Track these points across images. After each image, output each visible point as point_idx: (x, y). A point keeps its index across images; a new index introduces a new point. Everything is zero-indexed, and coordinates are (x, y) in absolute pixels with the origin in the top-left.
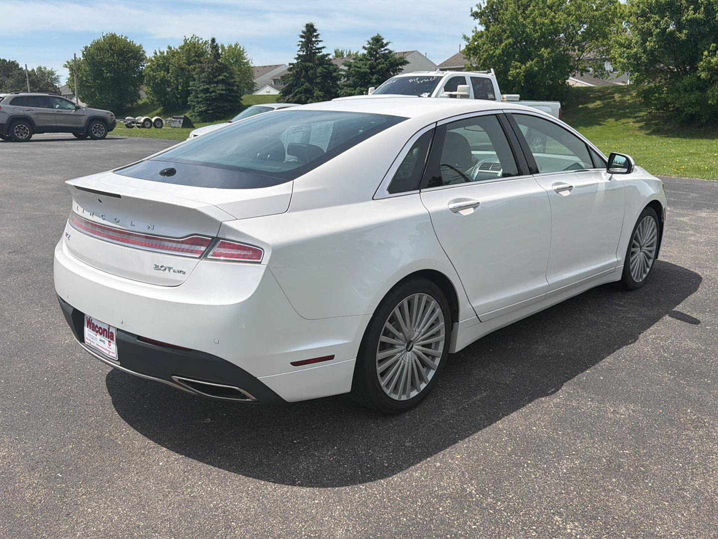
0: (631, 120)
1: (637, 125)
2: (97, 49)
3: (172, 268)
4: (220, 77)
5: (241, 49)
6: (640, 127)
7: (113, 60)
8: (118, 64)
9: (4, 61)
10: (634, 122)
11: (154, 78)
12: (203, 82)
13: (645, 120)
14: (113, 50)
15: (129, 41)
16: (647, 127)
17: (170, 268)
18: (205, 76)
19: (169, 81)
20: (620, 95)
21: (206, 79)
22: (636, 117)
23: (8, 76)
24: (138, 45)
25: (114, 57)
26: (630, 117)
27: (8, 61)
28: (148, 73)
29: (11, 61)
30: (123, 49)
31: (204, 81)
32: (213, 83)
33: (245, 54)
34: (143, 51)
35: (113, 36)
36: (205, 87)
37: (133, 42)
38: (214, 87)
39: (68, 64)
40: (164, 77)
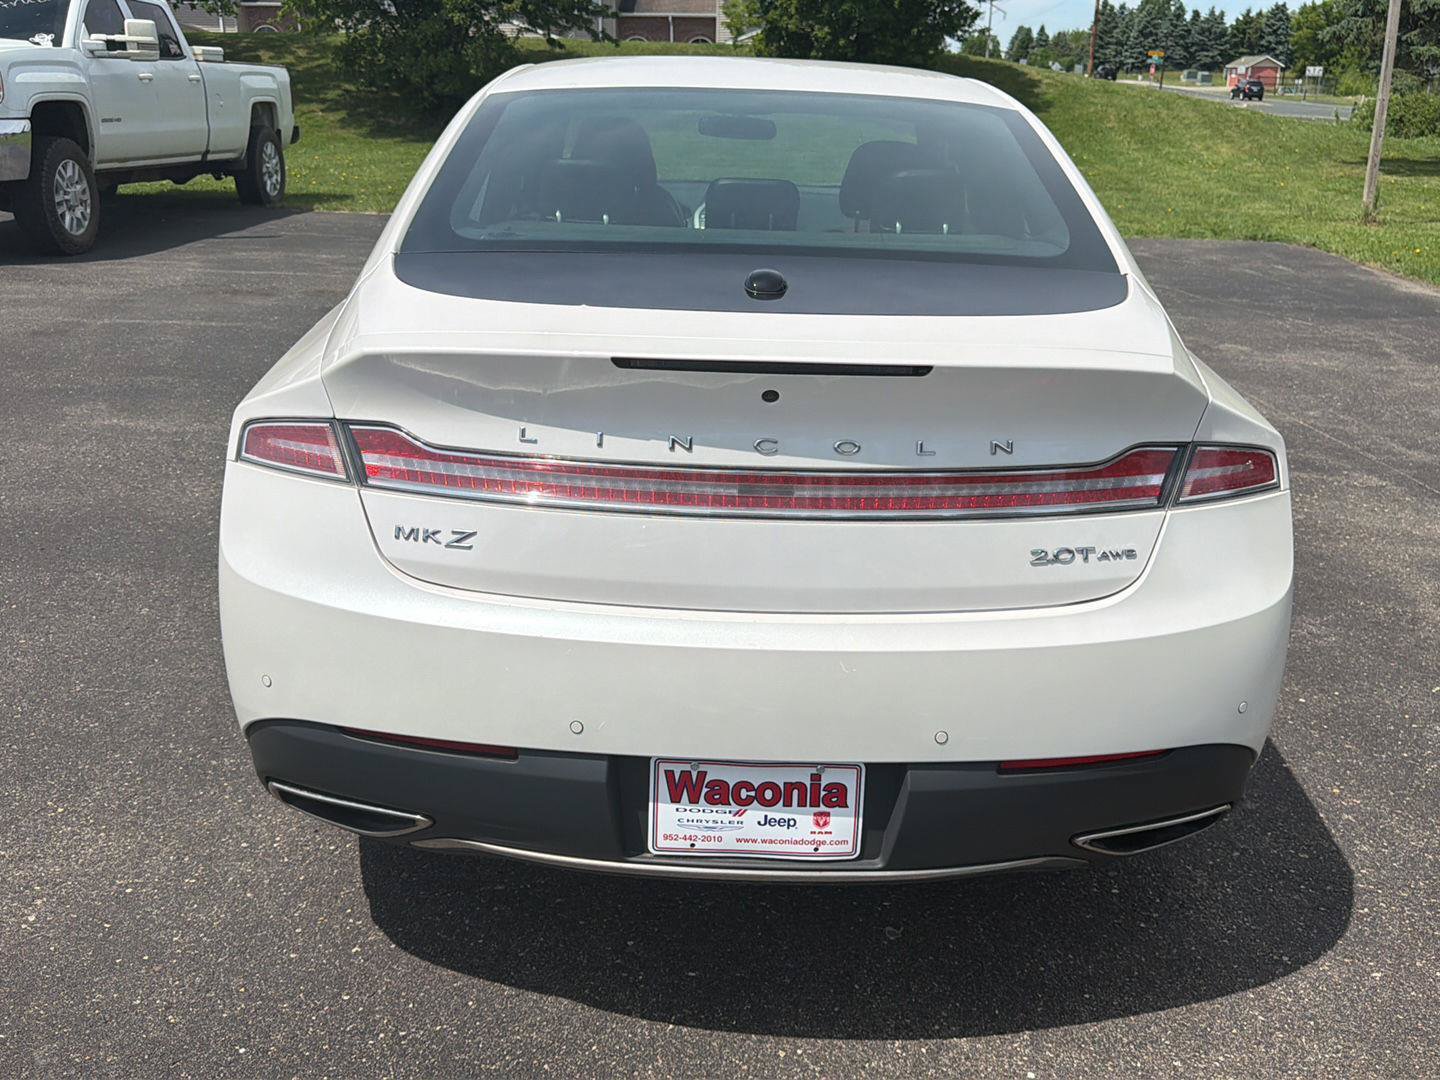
0: (314, 106)
1: (332, 117)
3: (1093, 550)
6: (340, 121)
10: (322, 111)
13: (344, 107)
16: (352, 120)
17: (1086, 552)
20: (272, 54)
22: (323, 101)
26: (310, 101)
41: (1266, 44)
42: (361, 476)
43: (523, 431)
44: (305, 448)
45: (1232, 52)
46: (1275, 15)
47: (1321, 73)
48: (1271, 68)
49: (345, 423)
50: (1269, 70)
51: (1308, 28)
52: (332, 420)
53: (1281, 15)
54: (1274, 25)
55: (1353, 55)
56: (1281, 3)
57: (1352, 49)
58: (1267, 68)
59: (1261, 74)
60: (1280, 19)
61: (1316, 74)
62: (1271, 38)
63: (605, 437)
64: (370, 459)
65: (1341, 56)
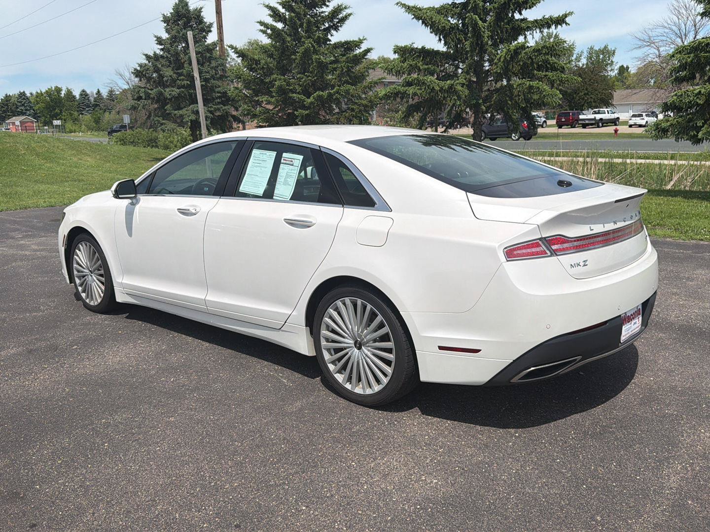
41: (20, 111)
42: (554, 253)
43: (590, 227)
44: (534, 250)
45: (4, 115)
46: (21, 97)
47: (60, 123)
48: (31, 122)
49: (545, 238)
50: (29, 123)
51: (42, 103)
52: (540, 239)
53: (24, 97)
54: (22, 102)
55: (68, 115)
56: (22, 91)
57: (67, 112)
58: (28, 122)
59: (26, 125)
60: (24, 99)
61: (58, 124)
62: (23, 108)
63: (605, 225)
64: (555, 247)
65: (62, 115)
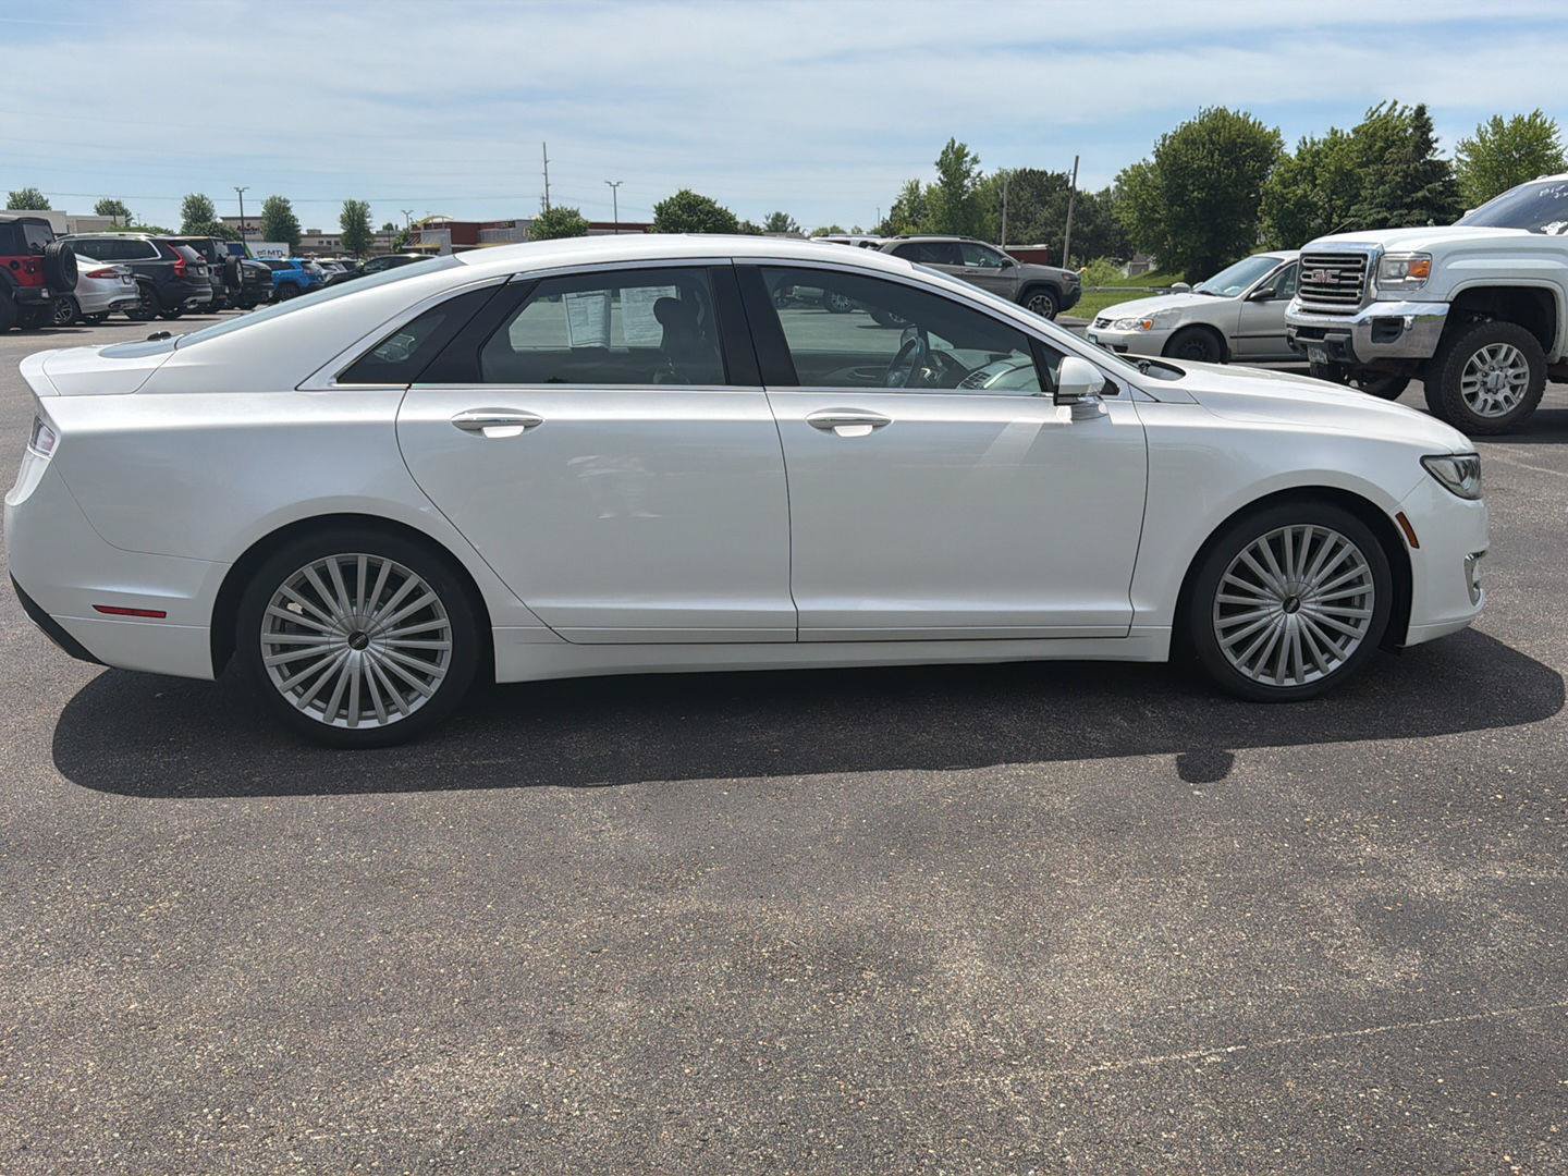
2: (1185, 142)
4: (1420, 194)
5: (1547, 125)
7: (1211, 164)
8: (1219, 173)
9: (1044, 173)
11: (1283, 199)
12: (1380, 205)
14: (1212, 142)
15: (1251, 122)
18: (1384, 191)
19: (1315, 204)
21: (1386, 199)
23: (1044, 204)
24: (1269, 129)
25: (1212, 156)
27: (1050, 173)
28: (1272, 188)
29: (1056, 173)
30: (1235, 139)
31: (1381, 203)
32: (1401, 207)
33: (1554, 137)
34: (1279, 142)
35: (1221, 114)
36: (1380, 216)
37: (1260, 123)
38: (1401, 215)
39: (1125, 175)
40: (1305, 196)
